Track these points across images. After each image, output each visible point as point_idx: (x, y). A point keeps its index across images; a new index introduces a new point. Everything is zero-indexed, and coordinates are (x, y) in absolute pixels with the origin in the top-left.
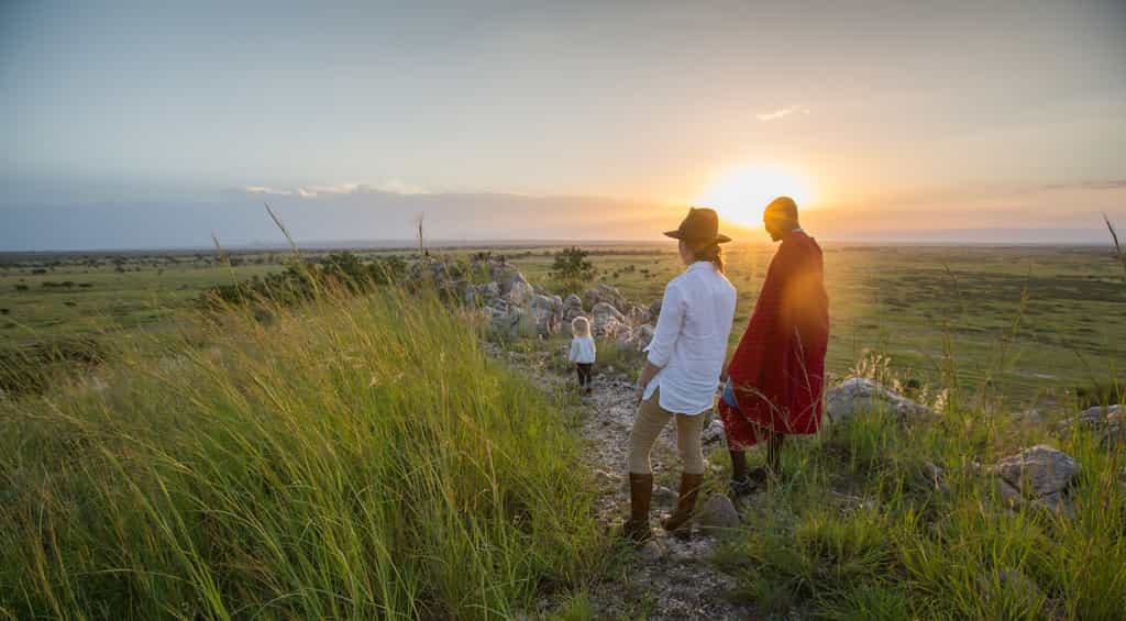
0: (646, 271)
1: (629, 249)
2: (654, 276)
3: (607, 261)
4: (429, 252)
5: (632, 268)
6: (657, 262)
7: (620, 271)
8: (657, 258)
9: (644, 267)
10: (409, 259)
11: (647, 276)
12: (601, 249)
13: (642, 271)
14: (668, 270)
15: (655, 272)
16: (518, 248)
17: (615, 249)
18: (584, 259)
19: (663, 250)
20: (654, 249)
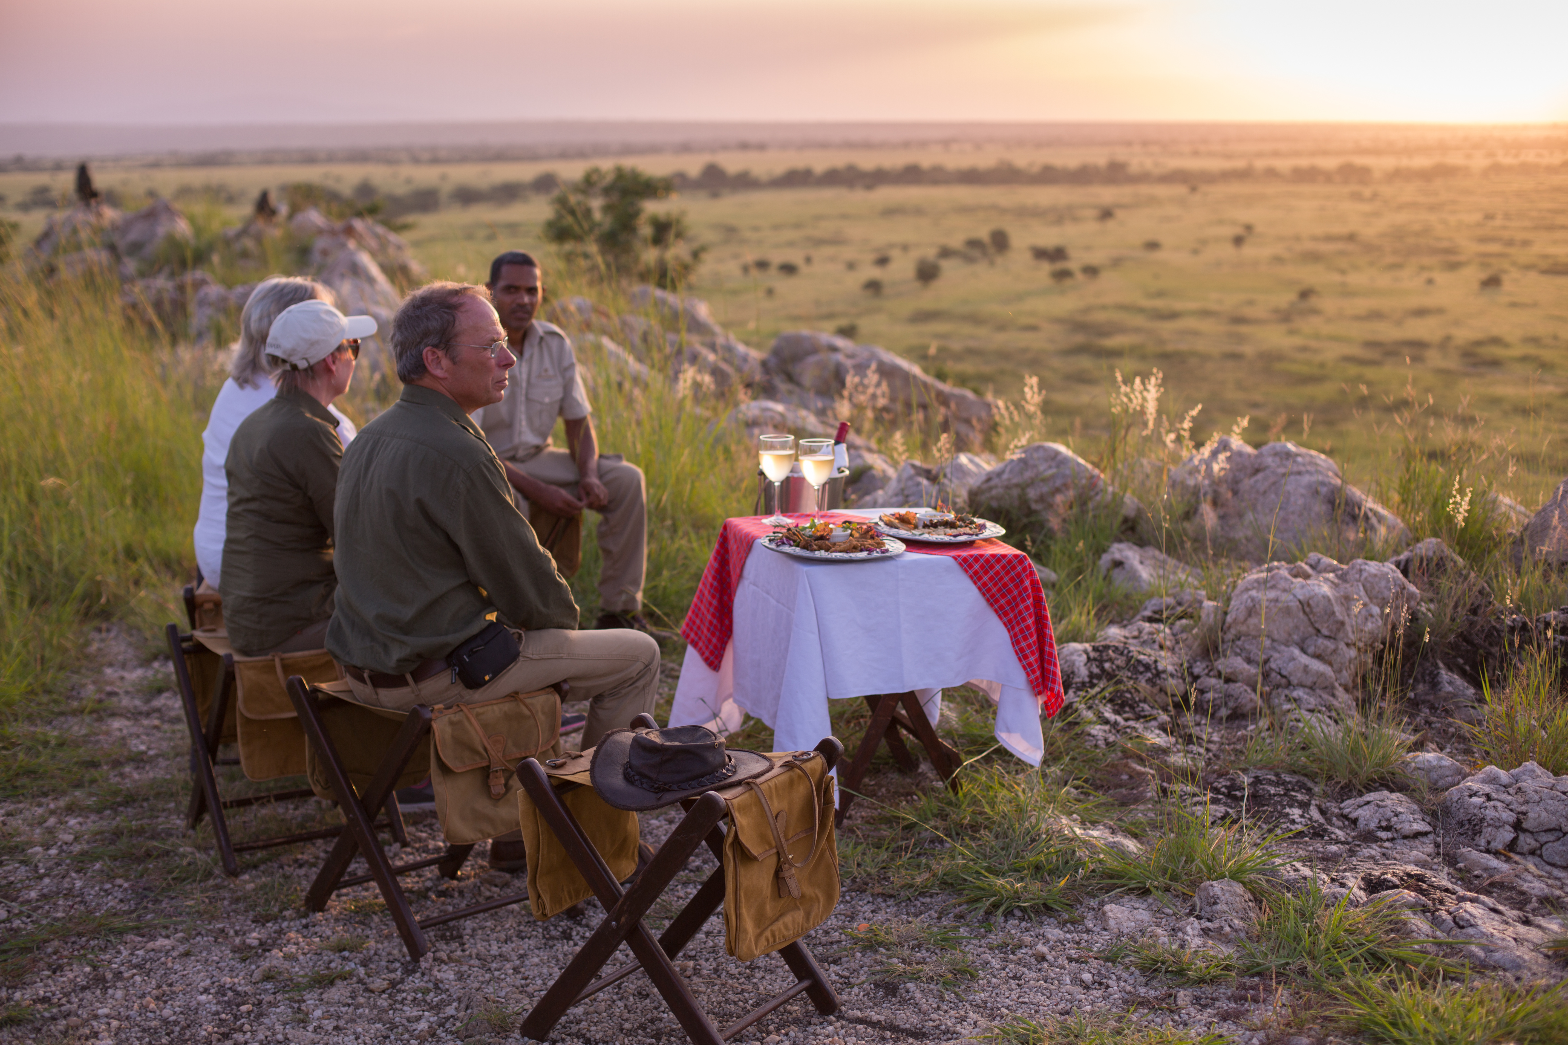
0: (1057, 254)
1: (985, 160)
2: (1091, 271)
3: (891, 212)
4: (100, 180)
5: (1000, 241)
6: (1106, 214)
7: (946, 253)
8: (1107, 195)
9: (1049, 237)
10: (25, 207)
11: (1062, 275)
12: (867, 162)
13: (1041, 254)
14: (1153, 246)
15: (1095, 258)
16: (501, 156)
17: (926, 160)
18: (652, 208)
19: (1138, 161)
20: (1099, 158)
